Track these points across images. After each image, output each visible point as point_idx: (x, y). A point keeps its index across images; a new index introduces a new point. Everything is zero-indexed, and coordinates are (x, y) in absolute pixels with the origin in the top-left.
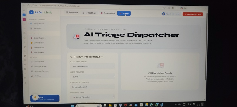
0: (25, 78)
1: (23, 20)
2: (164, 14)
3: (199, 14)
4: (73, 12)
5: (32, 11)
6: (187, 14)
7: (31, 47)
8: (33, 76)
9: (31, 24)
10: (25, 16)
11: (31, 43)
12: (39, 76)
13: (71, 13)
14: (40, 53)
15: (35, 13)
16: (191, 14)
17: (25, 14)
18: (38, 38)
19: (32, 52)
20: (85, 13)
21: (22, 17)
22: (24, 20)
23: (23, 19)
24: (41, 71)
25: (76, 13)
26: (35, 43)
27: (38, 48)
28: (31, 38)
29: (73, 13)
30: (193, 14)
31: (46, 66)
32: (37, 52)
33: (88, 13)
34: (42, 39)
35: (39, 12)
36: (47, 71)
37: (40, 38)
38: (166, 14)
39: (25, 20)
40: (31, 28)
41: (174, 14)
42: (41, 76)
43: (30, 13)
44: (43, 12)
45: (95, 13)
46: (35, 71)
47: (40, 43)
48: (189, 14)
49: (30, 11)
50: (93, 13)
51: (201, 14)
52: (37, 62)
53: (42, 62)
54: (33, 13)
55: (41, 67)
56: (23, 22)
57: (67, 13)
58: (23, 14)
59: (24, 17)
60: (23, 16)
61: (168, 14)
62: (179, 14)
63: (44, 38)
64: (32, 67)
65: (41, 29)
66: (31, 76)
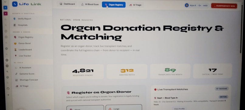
0: (8, 89)
1: (5, 15)
2: (187, 5)
3: (231, 6)
4: (69, 4)
5: (16, 3)
6: (217, 6)
7: (15, 49)
8: (17, 86)
9: (14, 19)
10: (6, 9)
11: (15, 44)
12: (26, 86)
13: (66, 4)
14: (26, 56)
15: (20, 5)
16: (222, 6)
17: (6, 7)
18: (23, 37)
19: (16, 56)
20: (84, 4)
21: (3, 11)
22: (6, 14)
23: (4, 12)
24: (28, 80)
25: (72, 4)
26: (20, 43)
27: (24, 50)
28: (15, 37)
29: (68, 5)
30: (225, 6)
31: (34, 74)
32: (22, 56)
33: (89, 4)
34: (29, 38)
35: (25, 4)
36: (36, 80)
37: (26, 37)
38: (189, 5)
39: (7, 15)
40: (14, 25)
41: (200, 6)
42: (28, 86)
43: (14, 5)
44: (30, 4)
45: (97, 5)
46: (21, 80)
47: (26, 43)
48: (220, 6)
49: (13, 3)
50: (95, 4)
51: (234, 6)
52: (23, 68)
53: (29, 68)
54: (16, 6)
55: (27, 74)
56: (4, 17)
57: (61, 4)
58: (4, 7)
59: (5, 11)
60: (4, 9)
61: (193, 5)
62: (207, 6)
63: (31, 37)
64: (16, 74)
65: (27, 25)
66: (16, 86)
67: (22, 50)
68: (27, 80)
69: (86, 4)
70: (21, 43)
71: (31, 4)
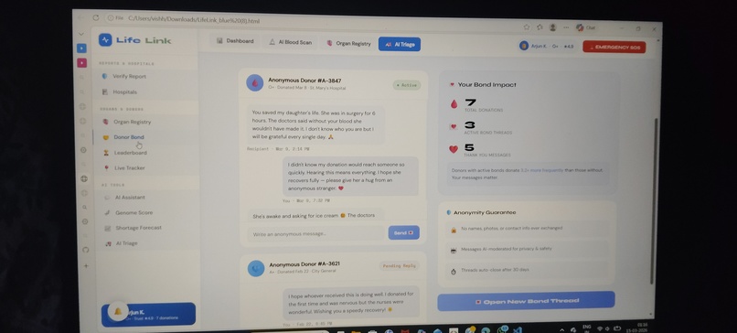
0: (86, 250)
1: (79, 66)
2: (524, 46)
3: (632, 48)
4: (240, 41)
5: (109, 36)
6: (597, 47)
7: (106, 151)
8: (109, 244)
9: (104, 76)
10: (84, 51)
11: (106, 138)
12: (130, 244)
13: (232, 41)
14: (133, 169)
15: (118, 41)
16: (609, 47)
17: (84, 46)
18: (125, 122)
19: (106, 167)
21: (76, 56)
22: (83, 63)
23: (79, 60)
24: (137, 228)
25: (247, 42)
26: (117, 137)
27: (126, 153)
28: (106, 122)
29: (238, 44)
30: (616, 47)
31: (151, 213)
32: (123, 168)
33: (287, 42)
34: (141, 125)
35: (130, 39)
36: (156, 228)
37: (132, 122)
38: (530, 46)
39: (85, 65)
40: (104, 92)
41: (555, 46)
42: (136, 243)
43: (102, 43)
44: (143, 41)
45: (308, 43)
46: (119, 228)
47: (133, 137)
48: (604, 47)
50: (302, 43)
51: (639, 48)
52: (123, 197)
53: (139, 198)
54: (109, 44)
55: (135, 213)
56: (77, 71)
57: (220, 42)
58: (79, 46)
59: (82, 56)
60: (79, 51)
61: (539, 45)
62: (572, 46)
63: (145, 122)
64: (107, 214)
65: (136, 93)
66: (106, 242)
67: (122, 153)
68: (134, 229)
69: (280, 42)
70: (121, 138)
71: (147, 42)
